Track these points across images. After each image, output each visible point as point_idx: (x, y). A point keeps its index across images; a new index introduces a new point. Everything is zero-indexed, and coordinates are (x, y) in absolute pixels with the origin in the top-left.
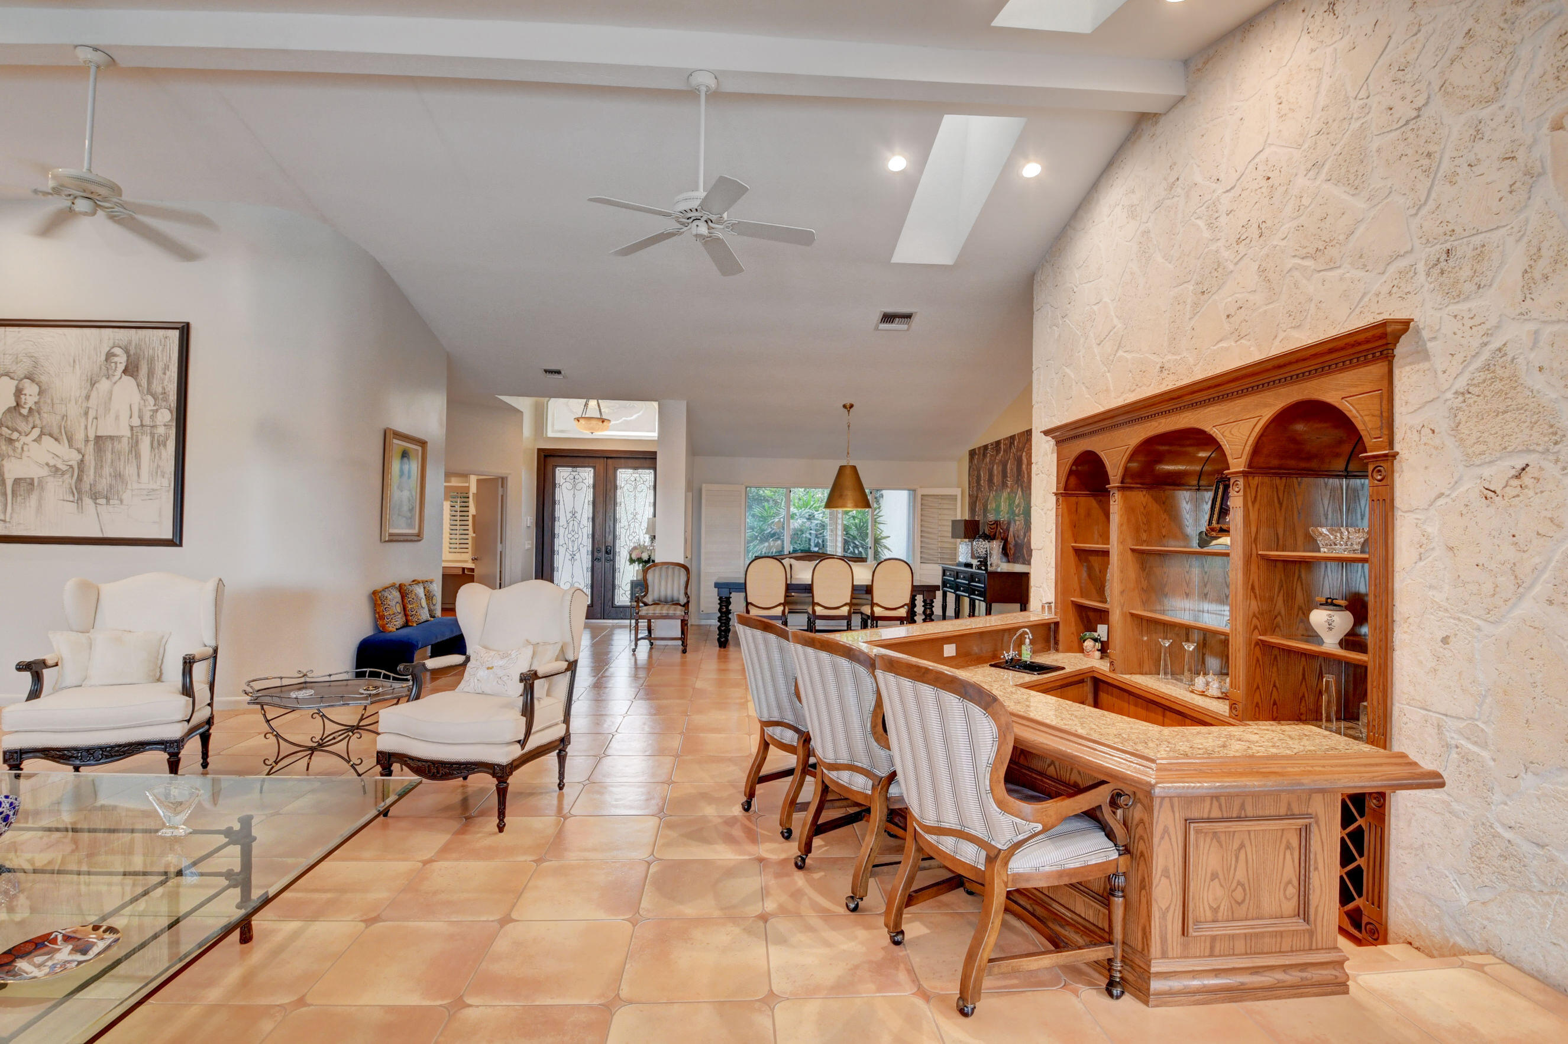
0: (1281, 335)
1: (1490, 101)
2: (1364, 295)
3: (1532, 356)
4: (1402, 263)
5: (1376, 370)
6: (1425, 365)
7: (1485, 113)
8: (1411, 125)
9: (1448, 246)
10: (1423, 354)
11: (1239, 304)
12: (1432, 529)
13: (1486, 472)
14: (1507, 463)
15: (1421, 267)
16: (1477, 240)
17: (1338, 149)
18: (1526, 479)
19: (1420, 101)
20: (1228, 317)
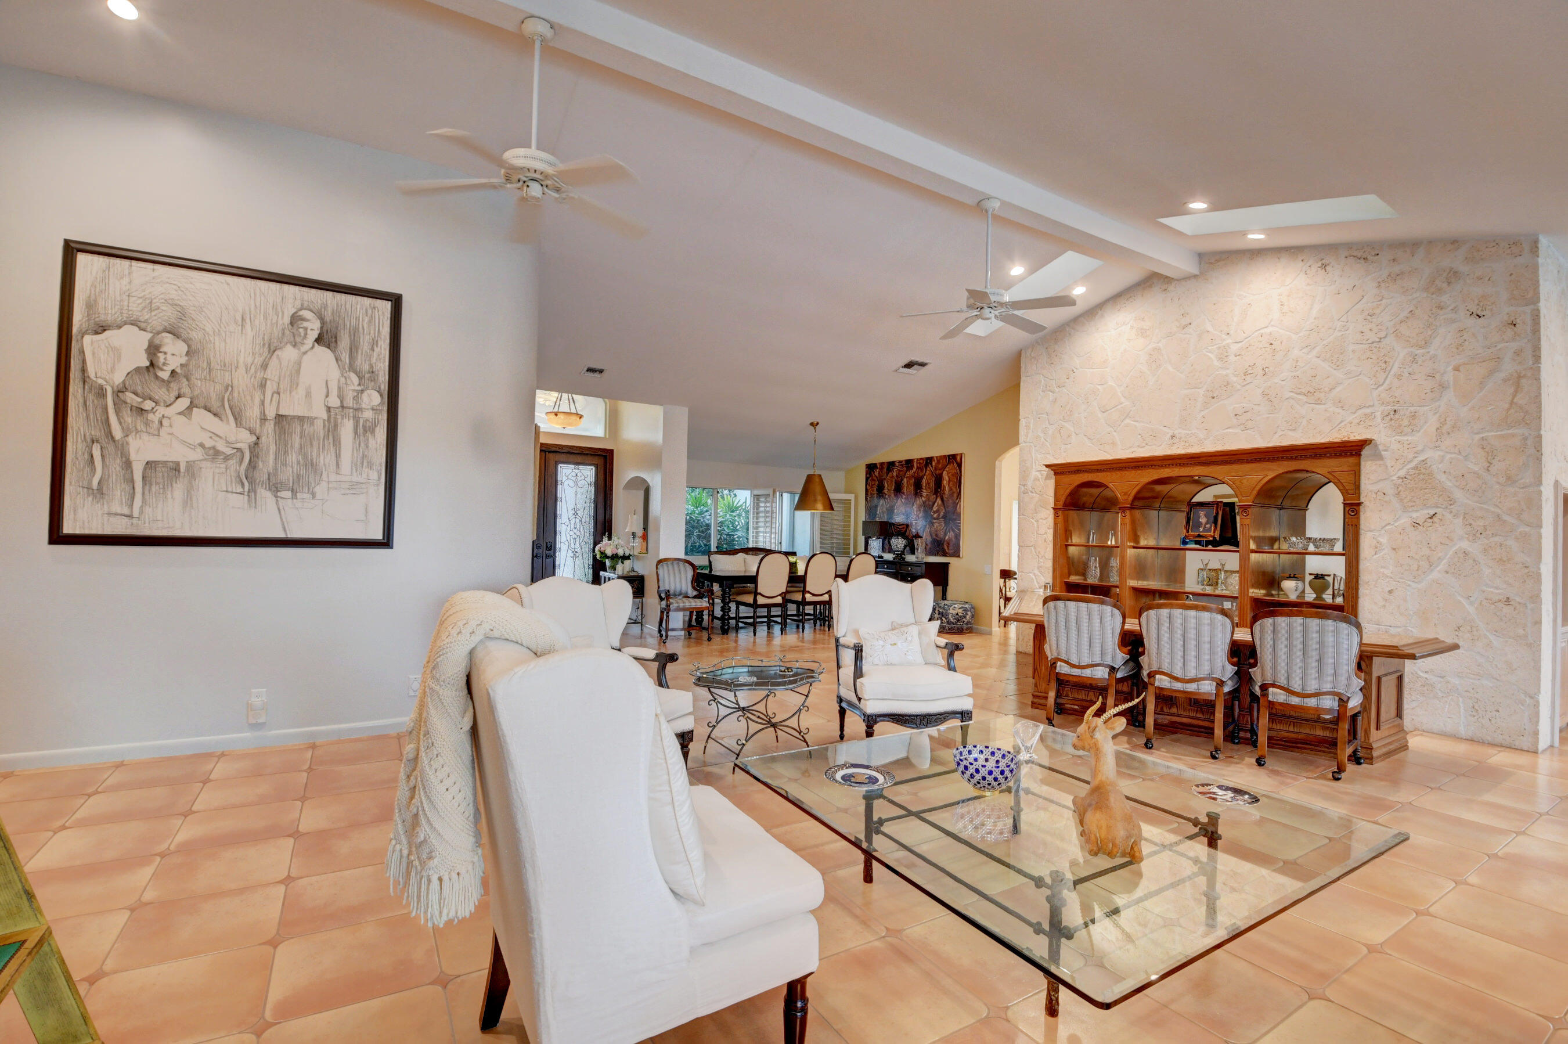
0: (1280, 433)
1: (1421, 347)
2: (1342, 422)
3: (1440, 466)
4: (1368, 411)
5: (1352, 460)
6: (1381, 462)
7: (1421, 351)
8: (1375, 345)
9: (1395, 408)
10: (1378, 456)
11: (1245, 410)
12: (1384, 540)
13: (1415, 515)
14: (1426, 511)
15: (1378, 414)
16: (1413, 409)
17: (1325, 342)
18: (1435, 519)
19: (1383, 334)
20: (1236, 415)
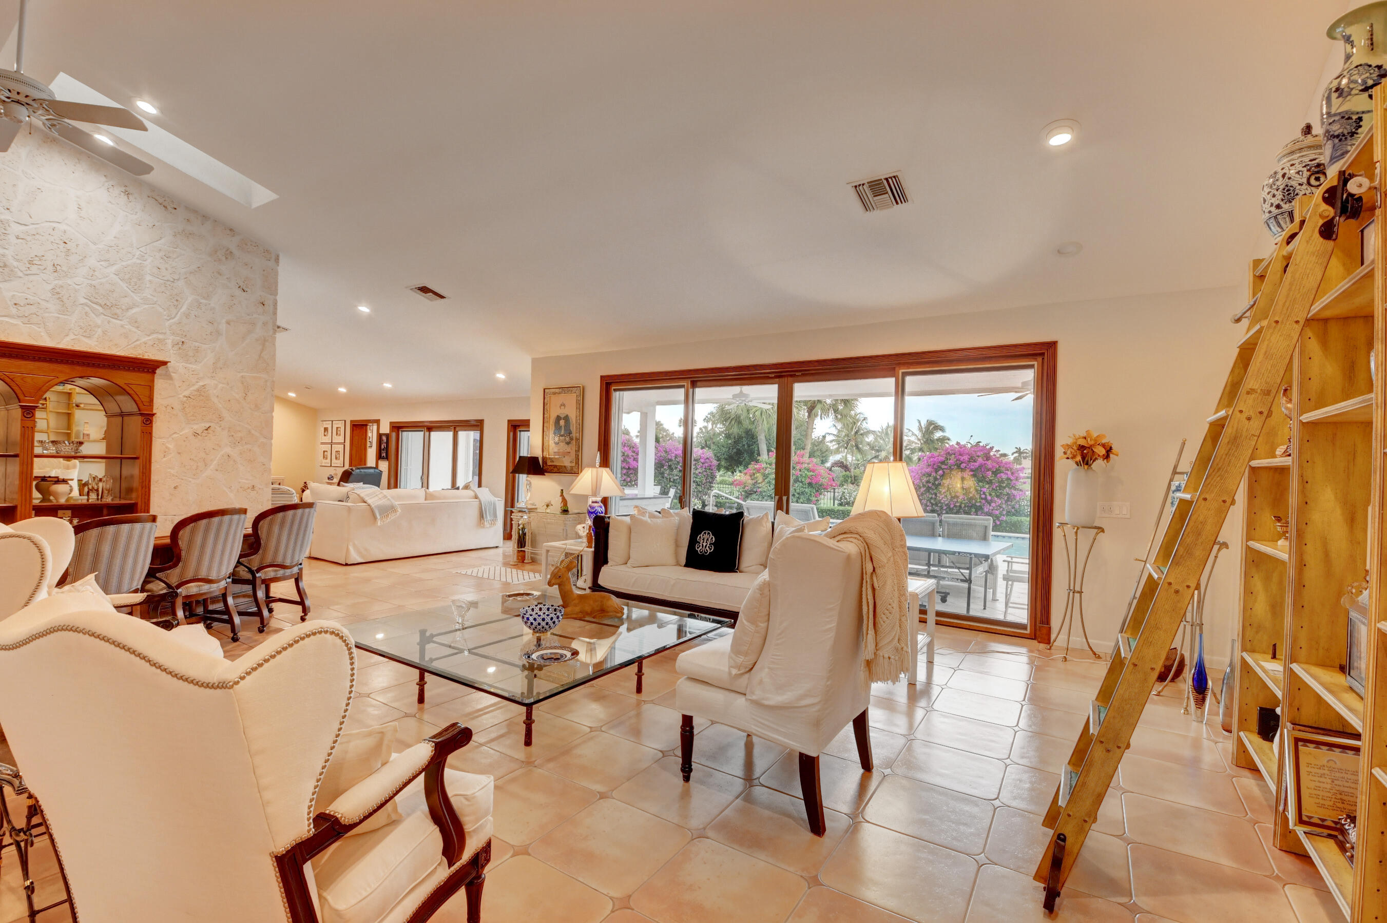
0: (72, 336)
1: (204, 298)
2: (137, 340)
3: (215, 392)
4: (161, 337)
5: (147, 376)
6: (171, 382)
7: (203, 301)
8: (169, 283)
9: (183, 340)
10: (169, 377)
12: (171, 446)
13: (195, 427)
14: (203, 425)
15: (169, 342)
16: (197, 344)
17: (124, 264)
18: (210, 431)
19: (176, 277)
20: (15, 304)
